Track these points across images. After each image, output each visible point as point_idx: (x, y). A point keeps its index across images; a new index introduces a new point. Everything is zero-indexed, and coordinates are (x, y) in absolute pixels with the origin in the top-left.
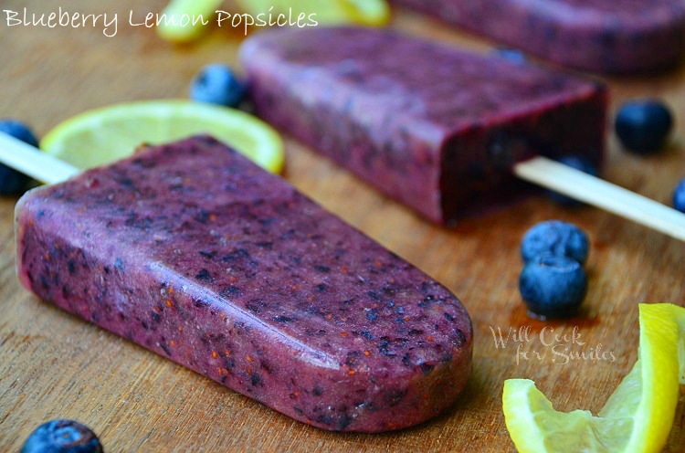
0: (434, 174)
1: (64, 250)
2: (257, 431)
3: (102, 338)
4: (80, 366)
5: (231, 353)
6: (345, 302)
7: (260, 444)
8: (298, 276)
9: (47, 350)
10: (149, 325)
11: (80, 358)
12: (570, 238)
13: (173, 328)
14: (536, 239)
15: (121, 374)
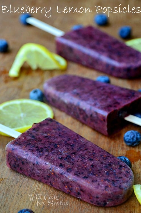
0: (106, 124)
1: (21, 159)
2: (71, 202)
3: (22, 177)
4: (19, 187)
5: (72, 187)
6: (100, 170)
7: (73, 207)
8: (85, 163)
9: (9, 183)
10: (46, 179)
11: (18, 184)
12: (137, 135)
13: (54, 179)
14: (128, 136)
15: (30, 188)
